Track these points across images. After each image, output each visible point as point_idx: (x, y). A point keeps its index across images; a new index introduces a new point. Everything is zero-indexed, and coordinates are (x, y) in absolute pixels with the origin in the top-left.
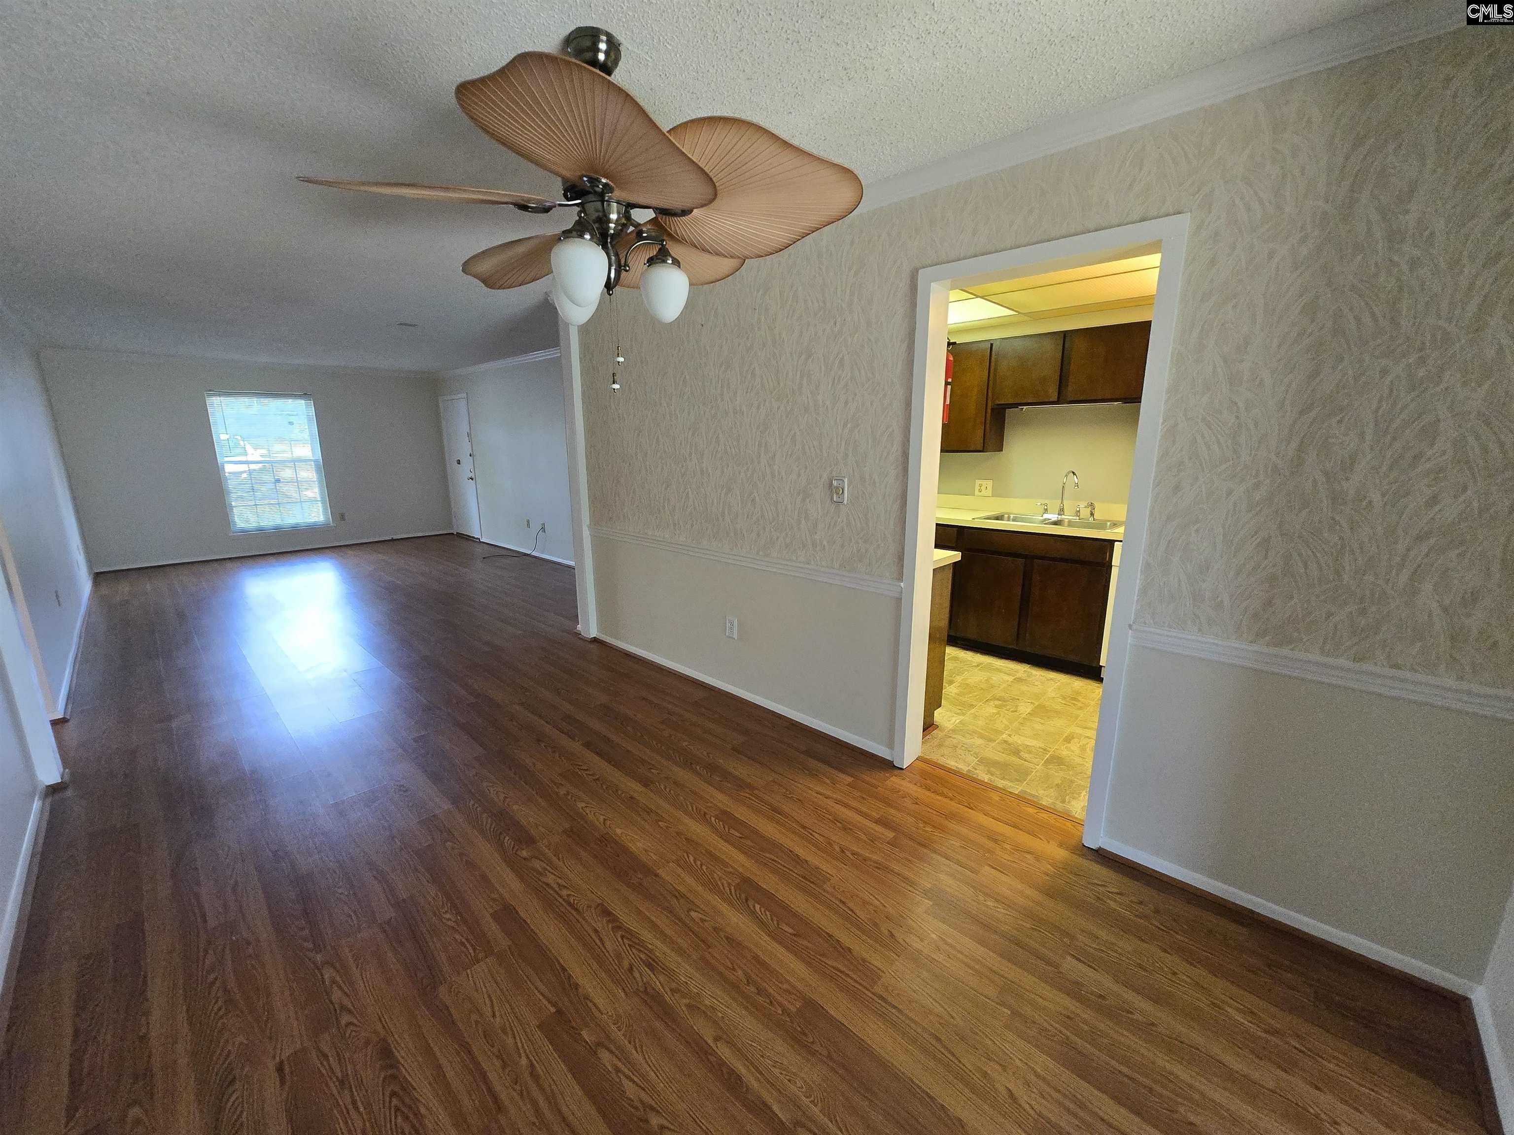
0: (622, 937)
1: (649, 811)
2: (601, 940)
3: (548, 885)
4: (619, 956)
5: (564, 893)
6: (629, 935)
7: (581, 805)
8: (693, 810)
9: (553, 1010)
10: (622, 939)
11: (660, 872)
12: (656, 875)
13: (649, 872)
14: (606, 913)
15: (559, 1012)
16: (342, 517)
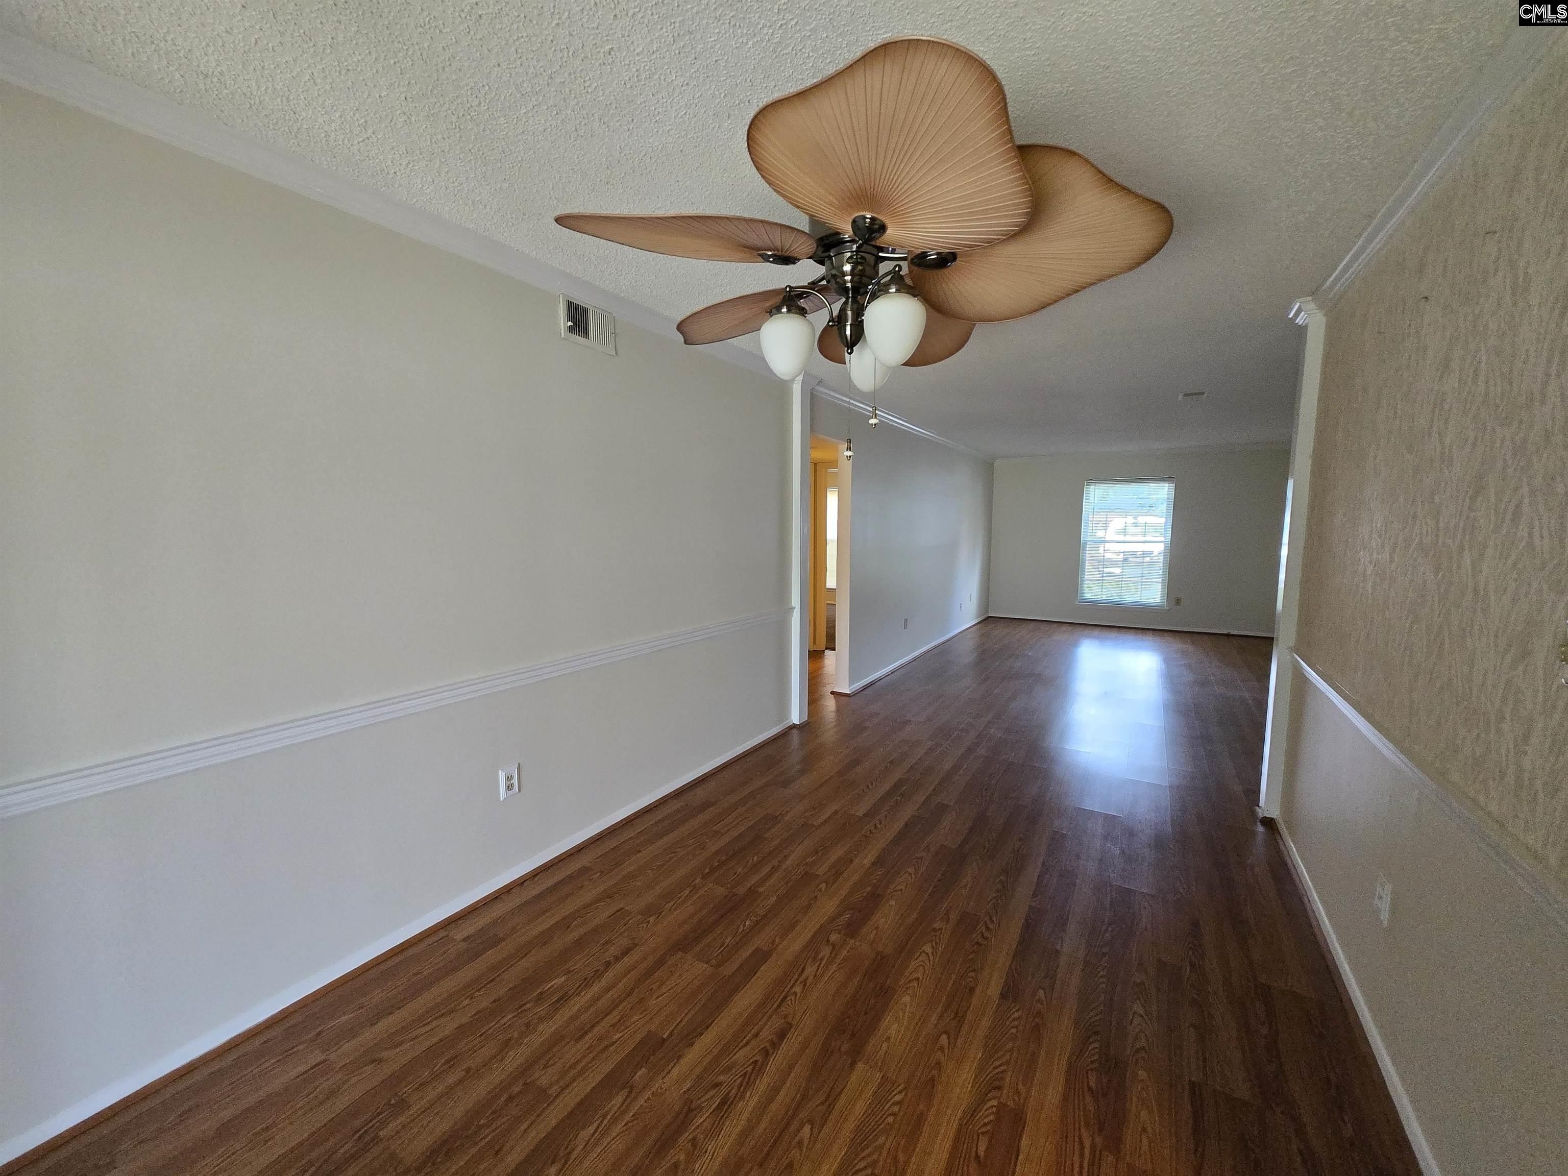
0: (756, 1062)
1: (959, 1018)
2: (747, 1043)
3: (803, 970)
4: (728, 1069)
5: (798, 989)
6: (758, 1068)
7: (928, 948)
8: (995, 1068)
9: (665, 1036)
10: (753, 1063)
11: (860, 1065)
12: (853, 1064)
13: (855, 1054)
14: (782, 1035)
15: (664, 1040)
16: (1178, 602)
